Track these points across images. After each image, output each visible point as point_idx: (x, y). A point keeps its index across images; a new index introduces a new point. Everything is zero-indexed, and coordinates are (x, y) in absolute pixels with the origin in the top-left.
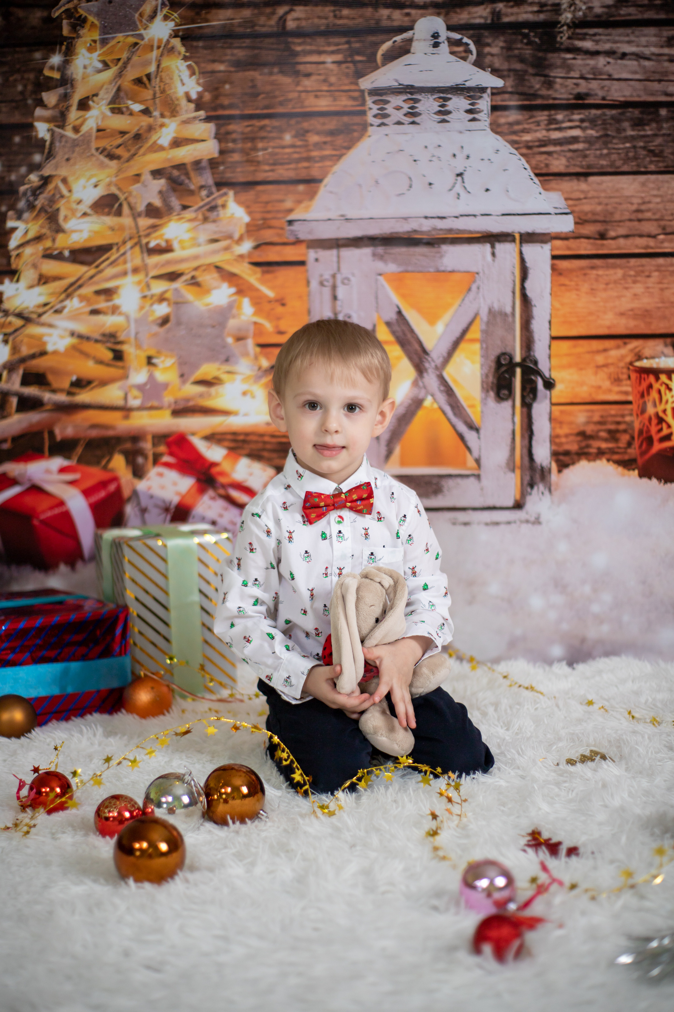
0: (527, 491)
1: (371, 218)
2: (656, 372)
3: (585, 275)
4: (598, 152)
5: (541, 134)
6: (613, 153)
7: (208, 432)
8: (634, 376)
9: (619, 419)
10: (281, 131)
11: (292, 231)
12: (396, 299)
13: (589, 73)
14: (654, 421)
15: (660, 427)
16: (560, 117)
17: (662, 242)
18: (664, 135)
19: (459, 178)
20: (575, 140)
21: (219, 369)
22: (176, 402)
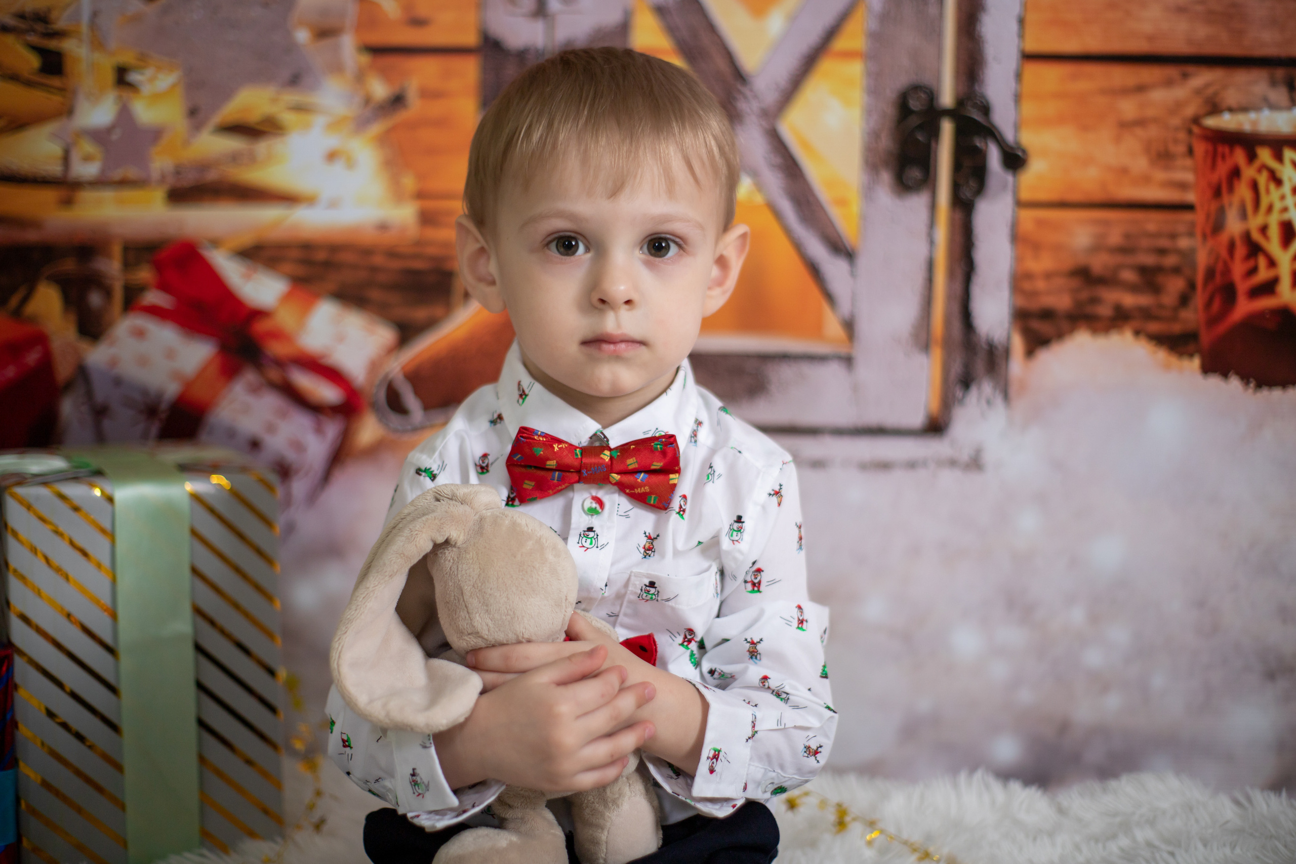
0: (954, 396)
2: (1248, 143)
7: (246, 239)
8: (1200, 148)
9: (1164, 243)
14: (1241, 251)
15: (1251, 263)
21: (274, 101)
22: (178, 171)
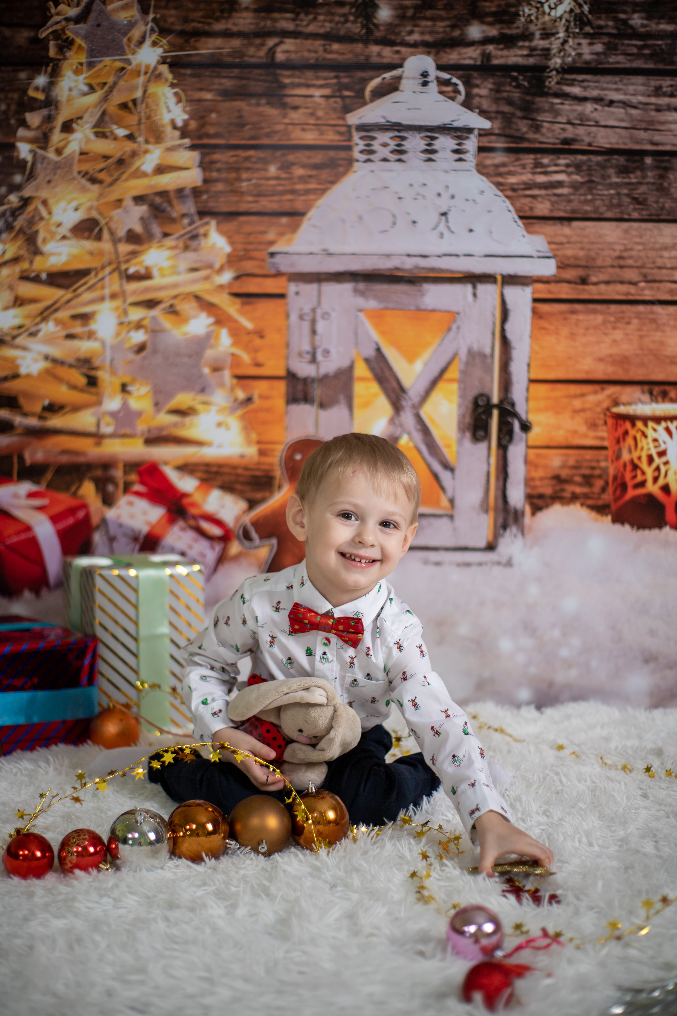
0: (499, 533)
1: (353, 254)
2: (632, 419)
3: (565, 319)
4: (582, 198)
5: (527, 177)
6: (597, 199)
7: (180, 462)
8: (610, 421)
9: (594, 464)
10: (266, 162)
11: (274, 264)
12: (375, 335)
13: (576, 119)
14: (629, 467)
15: (634, 474)
16: (545, 161)
17: (643, 289)
18: (648, 183)
19: (443, 218)
20: (560, 184)
21: (194, 399)
22: (149, 431)
